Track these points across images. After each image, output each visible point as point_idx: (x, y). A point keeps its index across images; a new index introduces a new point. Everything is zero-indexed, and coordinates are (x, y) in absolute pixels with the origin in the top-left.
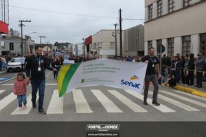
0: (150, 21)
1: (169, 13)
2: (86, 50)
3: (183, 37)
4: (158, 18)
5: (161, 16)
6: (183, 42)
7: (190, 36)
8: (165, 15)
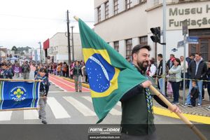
0: (99, 23)
1: (114, 16)
2: (44, 55)
3: (127, 40)
4: (106, 20)
5: (109, 19)
6: (127, 45)
7: (132, 39)
8: (111, 18)
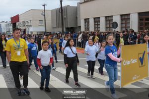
0: (85, 2)
7: (129, 14)
